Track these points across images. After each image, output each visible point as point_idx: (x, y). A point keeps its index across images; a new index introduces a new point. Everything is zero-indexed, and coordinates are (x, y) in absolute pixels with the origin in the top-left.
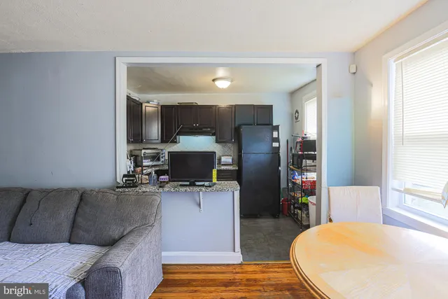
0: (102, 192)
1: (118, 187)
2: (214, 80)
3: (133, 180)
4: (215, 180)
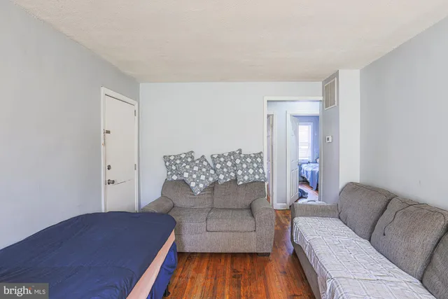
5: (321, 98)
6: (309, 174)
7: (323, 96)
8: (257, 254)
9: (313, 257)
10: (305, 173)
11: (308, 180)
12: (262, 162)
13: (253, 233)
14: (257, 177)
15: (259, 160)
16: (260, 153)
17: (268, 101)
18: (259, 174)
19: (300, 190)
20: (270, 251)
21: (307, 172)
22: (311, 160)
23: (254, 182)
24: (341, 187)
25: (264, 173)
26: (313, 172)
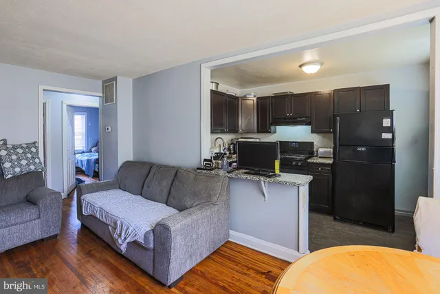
0: (187, 171)
1: (198, 169)
2: (300, 66)
3: (210, 164)
4: (277, 172)
5: (101, 95)
6: (85, 163)
7: (103, 93)
8: (42, 240)
9: (104, 215)
10: (80, 163)
11: (84, 169)
12: (37, 152)
13: (37, 221)
14: (32, 167)
15: (33, 150)
16: (34, 143)
17: (44, 90)
18: (35, 164)
19: (77, 179)
20: (58, 232)
21: (81, 161)
22: (85, 149)
23: (28, 173)
24: (119, 165)
25: (40, 163)
26: (88, 161)
